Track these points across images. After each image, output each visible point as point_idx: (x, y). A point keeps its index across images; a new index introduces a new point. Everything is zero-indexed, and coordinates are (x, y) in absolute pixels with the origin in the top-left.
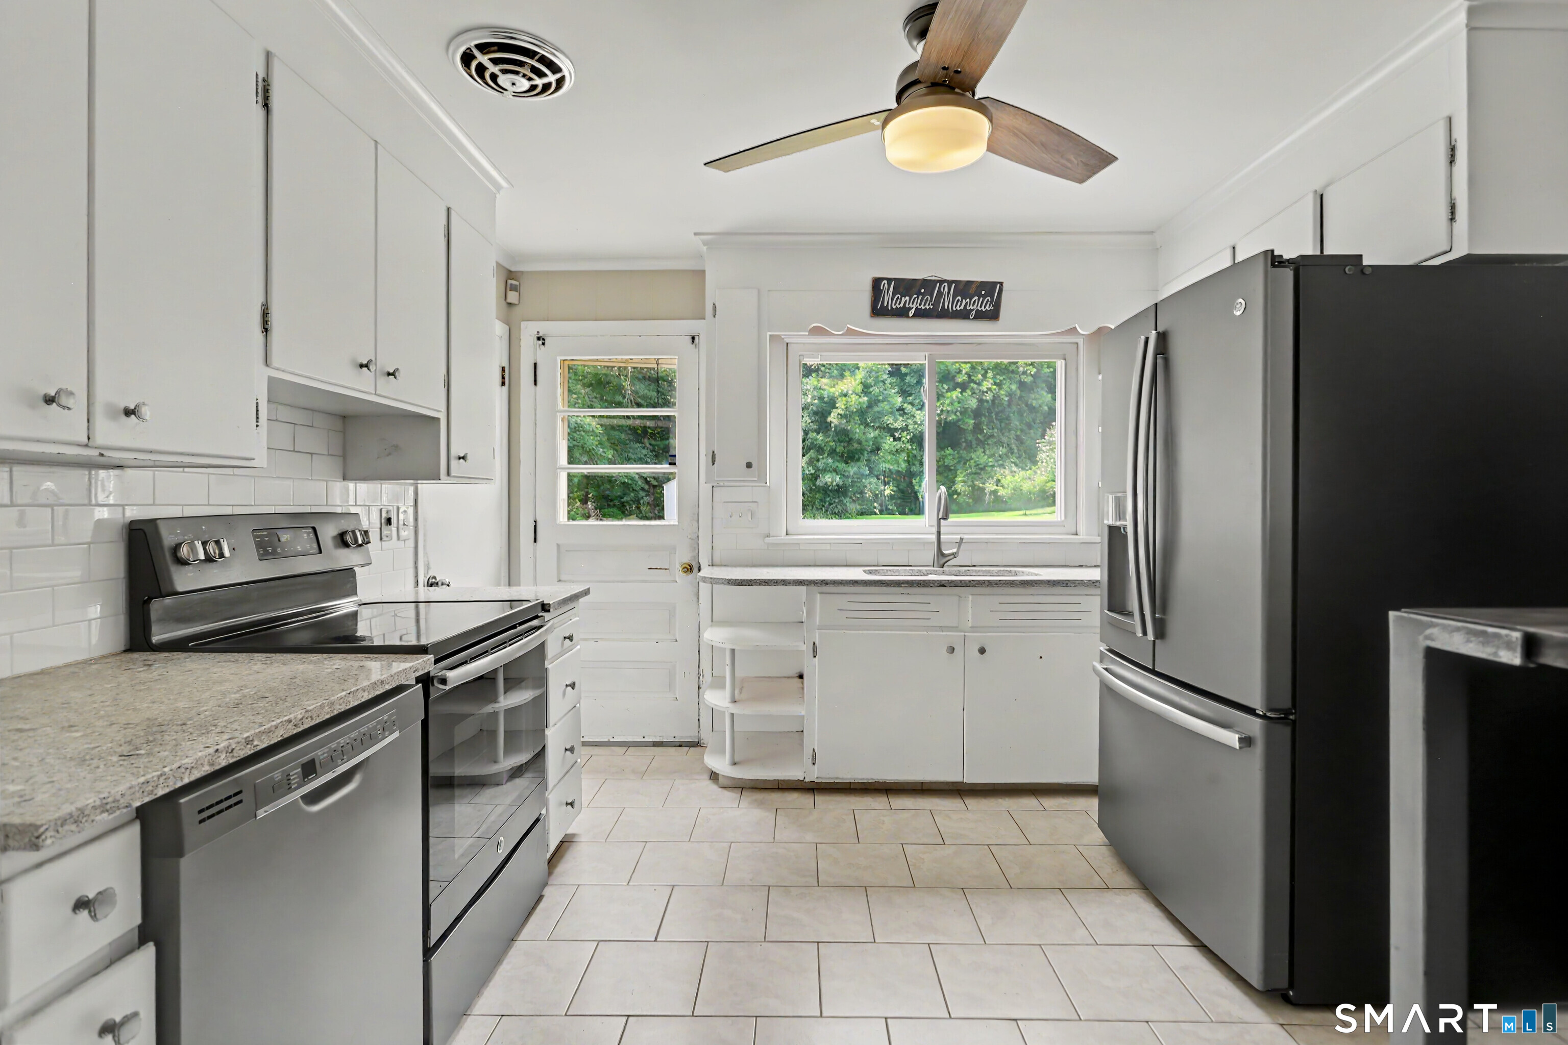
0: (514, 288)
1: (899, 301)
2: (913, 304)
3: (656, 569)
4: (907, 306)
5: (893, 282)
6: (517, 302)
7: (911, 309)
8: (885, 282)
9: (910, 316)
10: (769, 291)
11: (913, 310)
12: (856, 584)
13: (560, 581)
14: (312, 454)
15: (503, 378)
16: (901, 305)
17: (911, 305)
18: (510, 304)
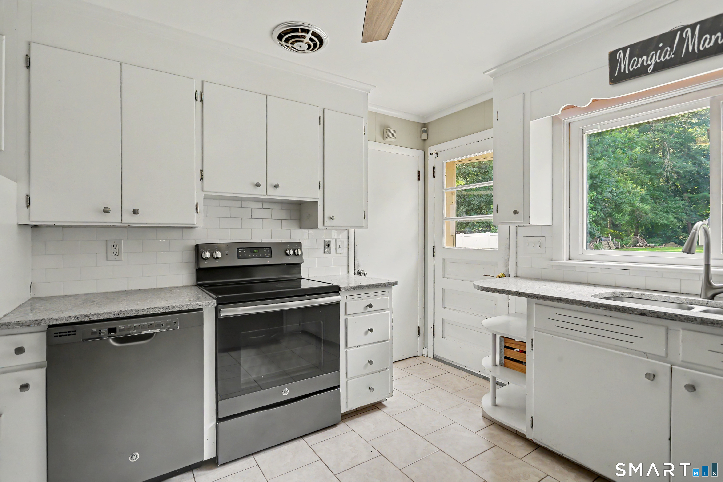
0: (425, 132)
1: (636, 62)
2: (651, 60)
3: (487, 275)
4: (645, 64)
5: (629, 49)
6: (427, 138)
7: (649, 65)
8: (621, 51)
9: (649, 72)
10: (531, 92)
11: (652, 66)
12: (560, 301)
13: (444, 277)
14: (281, 219)
15: (419, 177)
16: (639, 65)
17: (649, 63)
18: (424, 140)
